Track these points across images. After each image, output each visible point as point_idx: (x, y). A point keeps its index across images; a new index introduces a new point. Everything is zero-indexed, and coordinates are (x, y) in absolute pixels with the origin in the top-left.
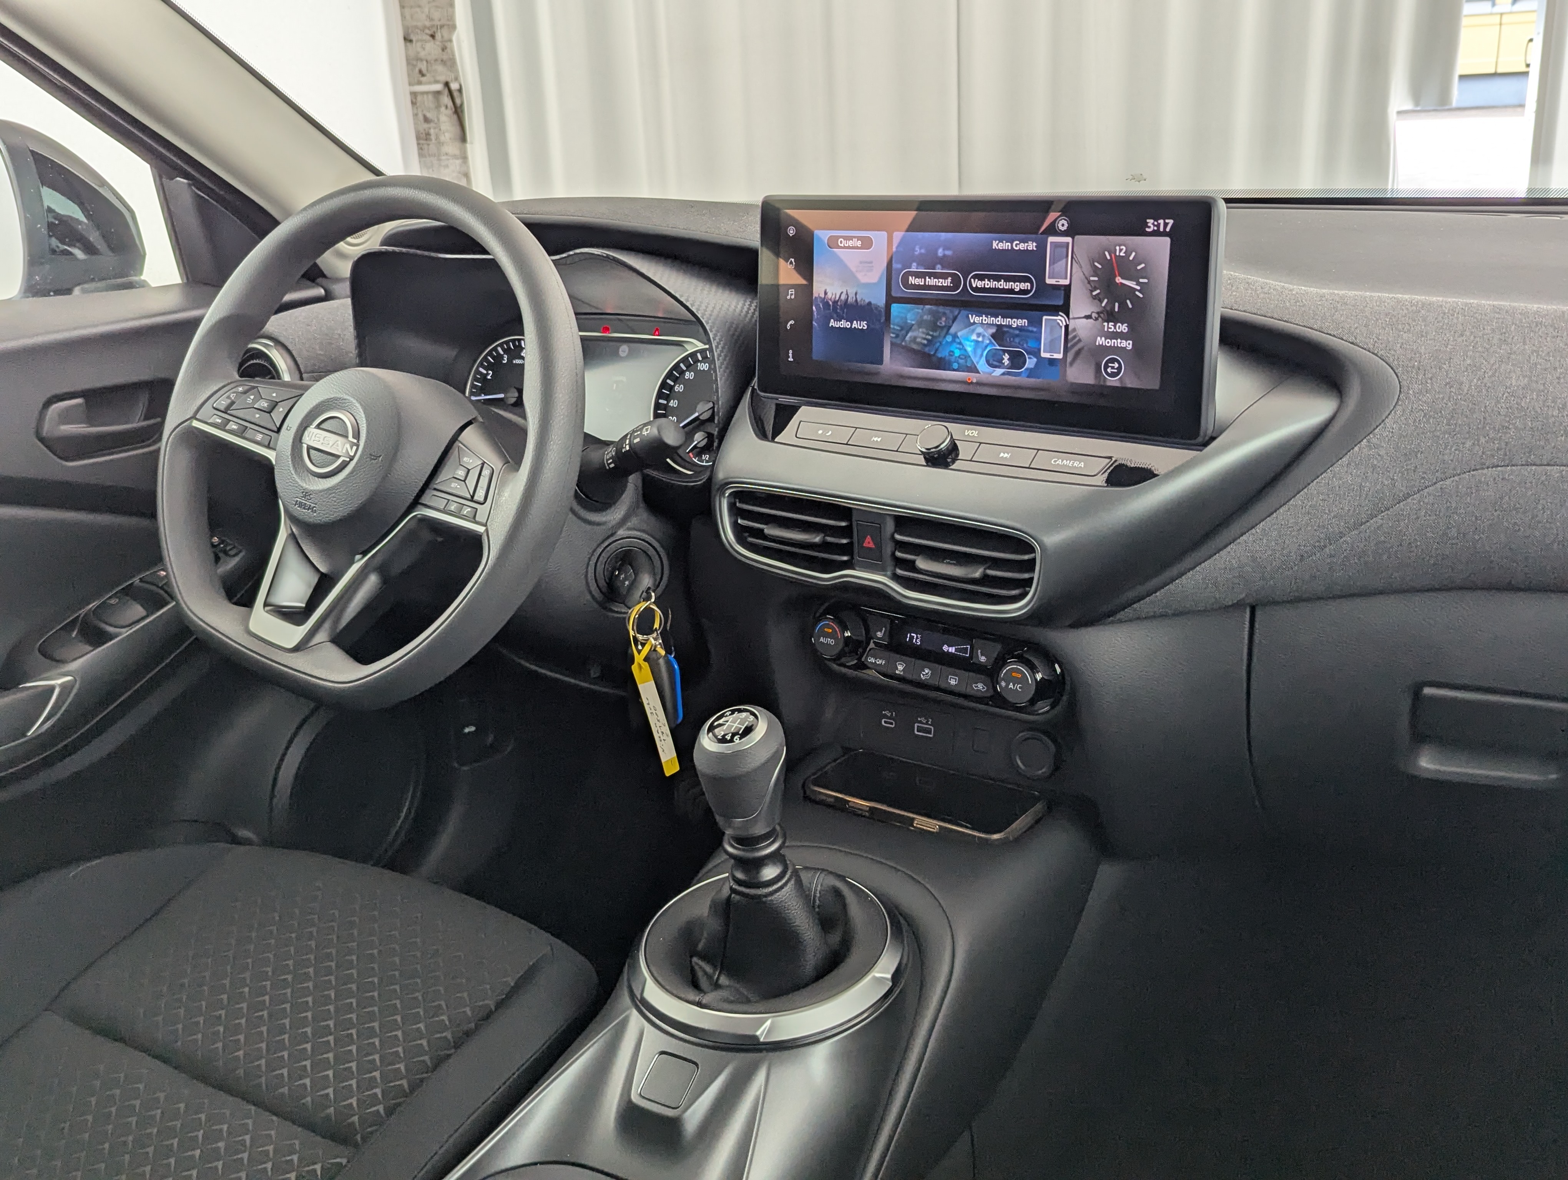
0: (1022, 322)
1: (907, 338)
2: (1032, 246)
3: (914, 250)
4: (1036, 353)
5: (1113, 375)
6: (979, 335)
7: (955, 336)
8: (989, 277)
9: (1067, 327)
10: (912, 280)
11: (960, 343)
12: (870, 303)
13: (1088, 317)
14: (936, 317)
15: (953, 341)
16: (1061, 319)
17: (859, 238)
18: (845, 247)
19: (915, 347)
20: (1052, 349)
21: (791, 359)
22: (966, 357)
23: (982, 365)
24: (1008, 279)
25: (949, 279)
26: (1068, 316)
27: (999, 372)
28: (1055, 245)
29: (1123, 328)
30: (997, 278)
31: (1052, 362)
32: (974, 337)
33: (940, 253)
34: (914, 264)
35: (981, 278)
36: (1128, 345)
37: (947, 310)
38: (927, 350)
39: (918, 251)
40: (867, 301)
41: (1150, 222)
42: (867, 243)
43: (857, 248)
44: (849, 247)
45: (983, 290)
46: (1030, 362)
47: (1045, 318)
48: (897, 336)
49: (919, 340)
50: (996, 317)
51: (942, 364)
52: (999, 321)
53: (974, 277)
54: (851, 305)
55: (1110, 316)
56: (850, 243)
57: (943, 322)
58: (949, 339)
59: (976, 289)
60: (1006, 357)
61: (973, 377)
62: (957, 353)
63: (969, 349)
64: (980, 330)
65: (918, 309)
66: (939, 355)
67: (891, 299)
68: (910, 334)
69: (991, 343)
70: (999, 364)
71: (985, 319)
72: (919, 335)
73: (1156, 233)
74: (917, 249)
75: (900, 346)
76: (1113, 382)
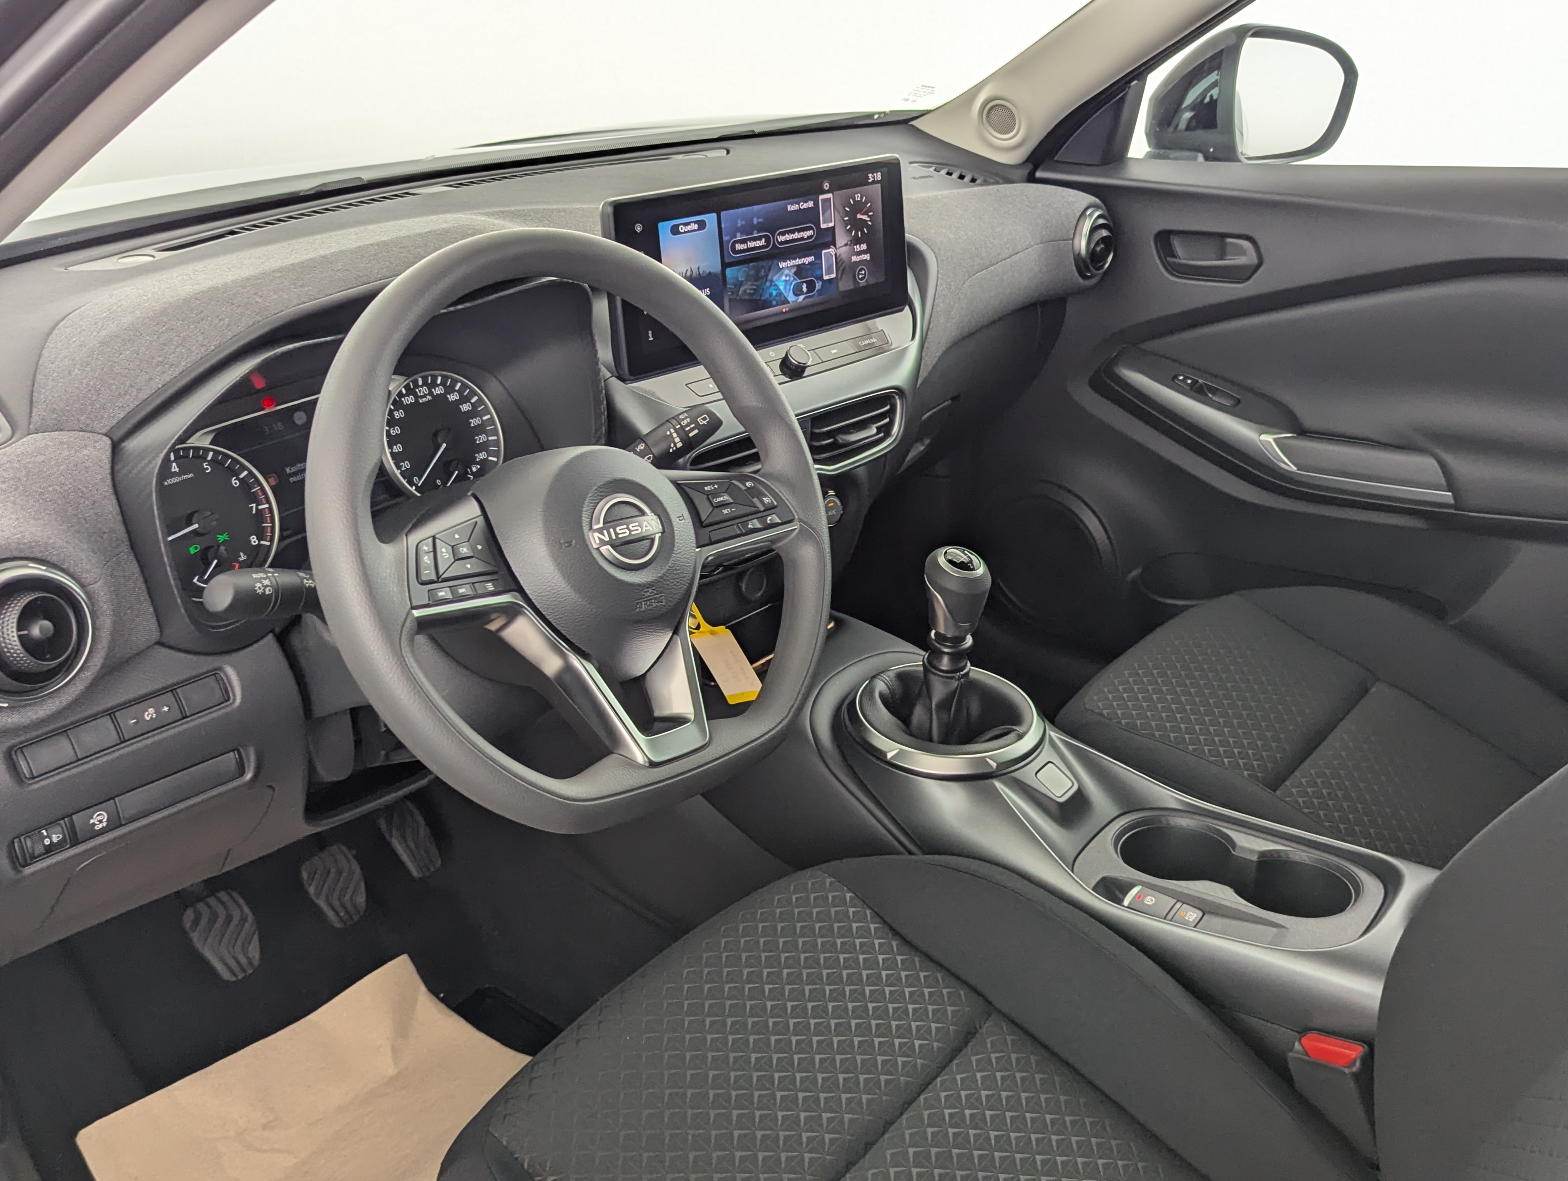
0: (811, 259)
1: (740, 293)
2: (810, 204)
3: (737, 223)
4: (820, 278)
5: (862, 279)
6: (786, 276)
7: (772, 281)
8: (789, 232)
9: (836, 254)
10: (739, 247)
11: (776, 285)
12: (710, 273)
13: (846, 245)
14: (758, 270)
15: (771, 285)
16: (832, 250)
17: (695, 222)
18: (685, 232)
19: (746, 297)
20: (828, 273)
21: (651, 339)
22: (780, 294)
23: (791, 297)
24: (799, 230)
25: (763, 240)
26: (835, 246)
27: (801, 298)
28: (824, 201)
29: (864, 247)
30: (793, 232)
31: (830, 280)
32: (784, 278)
33: (755, 221)
34: (739, 234)
35: (783, 234)
36: (867, 257)
37: (764, 263)
38: (754, 297)
39: (740, 223)
40: (707, 271)
41: (870, 175)
42: (702, 225)
43: (695, 230)
44: (688, 232)
45: (786, 242)
46: (818, 286)
47: (823, 252)
48: (733, 293)
49: (748, 291)
50: (795, 259)
51: (766, 305)
52: (798, 262)
53: (779, 234)
54: (696, 278)
55: (856, 241)
56: (689, 228)
57: (762, 273)
58: (768, 284)
59: (782, 243)
60: (804, 286)
61: (784, 308)
62: (774, 293)
63: (782, 288)
64: (787, 272)
65: (744, 268)
66: (763, 298)
67: (725, 265)
68: (741, 289)
69: (795, 279)
70: (802, 293)
71: (790, 263)
72: (747, 287)
73: (874, 182)
74: (739, 221)
75: (735, 300)
76: (862, 283)
